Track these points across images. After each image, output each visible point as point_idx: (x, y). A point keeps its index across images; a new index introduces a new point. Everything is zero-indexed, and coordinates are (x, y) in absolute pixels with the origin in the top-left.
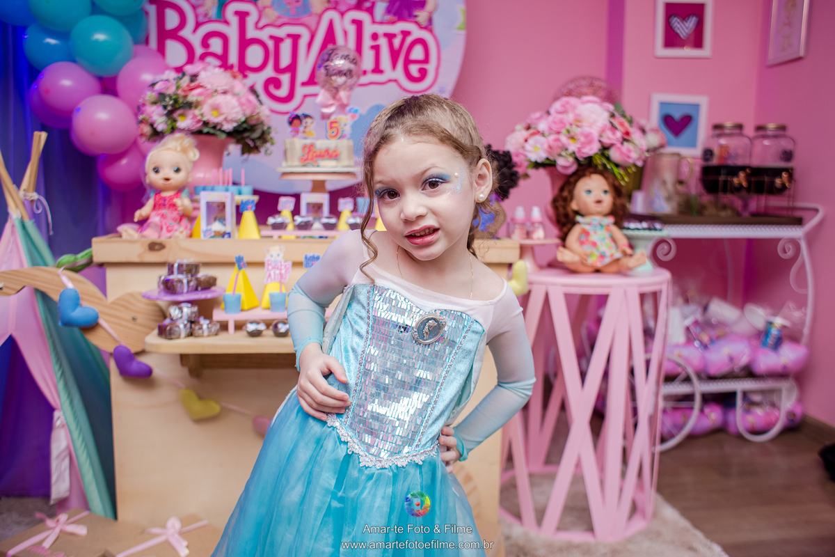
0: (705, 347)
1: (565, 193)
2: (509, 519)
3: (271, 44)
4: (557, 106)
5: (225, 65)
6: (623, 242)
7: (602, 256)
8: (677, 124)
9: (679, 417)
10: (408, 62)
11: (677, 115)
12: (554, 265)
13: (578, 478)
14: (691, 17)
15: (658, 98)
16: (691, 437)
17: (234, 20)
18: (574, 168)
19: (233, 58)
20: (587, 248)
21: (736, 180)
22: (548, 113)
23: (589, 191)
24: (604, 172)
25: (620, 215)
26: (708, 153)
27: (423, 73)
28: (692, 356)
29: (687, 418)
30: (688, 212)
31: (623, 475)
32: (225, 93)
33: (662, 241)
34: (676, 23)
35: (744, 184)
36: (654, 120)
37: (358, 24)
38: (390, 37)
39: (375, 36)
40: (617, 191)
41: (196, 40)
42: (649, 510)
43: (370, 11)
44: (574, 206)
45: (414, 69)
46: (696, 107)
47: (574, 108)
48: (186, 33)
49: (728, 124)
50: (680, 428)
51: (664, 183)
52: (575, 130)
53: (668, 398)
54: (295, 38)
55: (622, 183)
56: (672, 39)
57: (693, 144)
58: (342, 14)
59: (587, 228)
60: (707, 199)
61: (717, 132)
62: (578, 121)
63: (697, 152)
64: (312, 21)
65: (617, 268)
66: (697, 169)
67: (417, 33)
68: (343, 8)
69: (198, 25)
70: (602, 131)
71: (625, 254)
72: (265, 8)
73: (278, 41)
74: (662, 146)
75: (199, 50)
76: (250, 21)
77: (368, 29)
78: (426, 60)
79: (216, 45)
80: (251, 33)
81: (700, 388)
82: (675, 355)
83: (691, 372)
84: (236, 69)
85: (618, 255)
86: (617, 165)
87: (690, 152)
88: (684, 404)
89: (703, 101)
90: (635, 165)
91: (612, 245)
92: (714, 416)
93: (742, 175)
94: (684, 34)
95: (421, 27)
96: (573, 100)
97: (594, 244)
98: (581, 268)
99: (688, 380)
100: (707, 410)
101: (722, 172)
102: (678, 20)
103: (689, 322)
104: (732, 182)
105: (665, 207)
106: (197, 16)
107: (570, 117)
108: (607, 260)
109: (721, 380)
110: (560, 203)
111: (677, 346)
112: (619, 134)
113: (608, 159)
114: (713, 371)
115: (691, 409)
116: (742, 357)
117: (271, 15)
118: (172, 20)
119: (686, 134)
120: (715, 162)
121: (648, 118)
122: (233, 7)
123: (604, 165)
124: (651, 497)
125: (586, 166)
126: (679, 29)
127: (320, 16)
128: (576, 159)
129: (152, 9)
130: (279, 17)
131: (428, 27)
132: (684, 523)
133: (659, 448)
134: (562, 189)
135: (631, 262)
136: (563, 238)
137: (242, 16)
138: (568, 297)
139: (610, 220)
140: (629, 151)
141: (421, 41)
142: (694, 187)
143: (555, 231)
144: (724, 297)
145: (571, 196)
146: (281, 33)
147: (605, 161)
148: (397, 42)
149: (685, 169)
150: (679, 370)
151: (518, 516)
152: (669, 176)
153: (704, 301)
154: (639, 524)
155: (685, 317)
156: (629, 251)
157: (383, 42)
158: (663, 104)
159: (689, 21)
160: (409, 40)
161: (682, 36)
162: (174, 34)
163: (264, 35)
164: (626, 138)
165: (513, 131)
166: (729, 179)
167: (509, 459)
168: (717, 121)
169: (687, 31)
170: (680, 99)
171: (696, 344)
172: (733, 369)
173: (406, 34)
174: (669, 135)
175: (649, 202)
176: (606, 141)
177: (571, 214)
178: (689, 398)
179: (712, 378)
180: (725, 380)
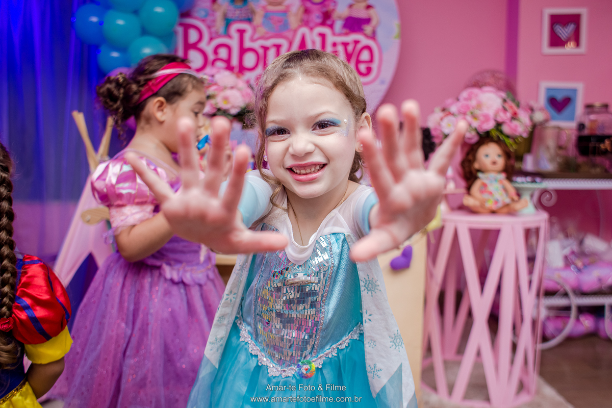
0: (579, 270)
1: (470, 157)
2: (428, 390)
3: (261, 51)
4: (465, 94)
5: (230, 68)
6: (512, 191)
7: (496, 202)
8: (559, 104)
9: (559, 323)
10: (358, 62)
11: (559, 97)
12: (462, 208)
13: (478, 364)
14: (570, 24)
15: (544, 85)
16: (570, 339)
17: (236, 36)
18: (475, 139)
19: (235, 62)
20: (486, 196)
21: (602, 146)
22: (458, 100)
23: (487, 156)
24: (499, 142)
25: (511, 172)
26: (581, 126)
27: (369, 70)
28: (569, 278)
29: (565, 324)
30: (567, 169)
31: (512, 362)
32: (232, 88)
33: (544, 191)
34: (559, 30)
35: (609, 149)
36: (542, 101)
37: (323, 36)
38: (345, 45)
39: (334, 45)
40: (507, 155)
41: (209, 50)
42: (533, 388)
43: (331, 26)
44: (476, 166)
45: (363, 67)
46: (575, 91)
47: (476, 95)
48: (203, 45)
49: (597, 104)
50: (560, 331)
51: (548, 148)
52: (477, 112)
53: (550, 308)
54: (278, 47)
55: (511, 150)
56: (556, 41)
57: (571, 118)
58: (311, 29)
59: (486, 181)
60: (581, 160)
61: (589, 110)
62: (479, 105)
63: (573, 125)
64: (290, 35)
65: (509, 210)
66: (574, 138)
67: (364, 41)
68: (311, 25)
69: (211, 39)
70: (496, 114)
71: (513, 200)
72: (258, 26)
73: (266, 49)
74: (546, 121)
75: (211, 57)
76: (247, 36)
77: (330, 39)
78: (371, 61)
79: (223, 53)
80: (248, 44)
81: (576, 301)
82: (556, 276)
83: (568, 289)
84: (237, 70)
85: (507, 200)
86: (508, 137)
87: (567, 125)
88: (564, 313)
89: (580, 86)
90: (521, 136)
91: (504, 193)
92: (587, 323)
93: (607, 142)
94: (565, 37)
95: (367, 36)
96: (476, 91)
97: (491, 193)
98: (480, 210)
99: (566, 295)
100: (582, 319)
101: (592, 139)
102: (561, 28)
103: (567, 251)
104: (599, 148)
105: (549, 166)
106: (210, 33)
107: (473, 103)
108: (500, 205)
109: (593, 296)
110: (466, 164)
111: (557, 269)
112: (509, 115)
113: (501, 132)
114: (586, 288)
115: (569, 317)
116: (609, 278)
117: (262, 31)
118: (193, 36)
119: (567, 111)
120: (586, 132)
121: (537, 99)
122: (235, 27)
123: (498, 137)
124: (534, 379)
125: (485, 138)
126: (561, 34)
127: (295, 31)
128: (478, 133)
129: (180, 30)
130: (267, 33)
131: (373, 37)
132: (559, 398)
133: (541, 346)
134: (468, 154)
135: (517, 206)
136: (468, 189)
137: (241, 32)
138: (473, 232)
139: (502, 176)
140: (516, 126)
141: (368, 47)
142: (572, 151)
143: (463, 183)
144: (597, 233)
145: (474, 159)
146: (268, 43)
147: (498, 133)
148: (350, 48)
149: (564, 137)
150: (559, 287)
151: (435, 388)
152: (551, 142)
153: (581, 237)
154: (524, 398)
155: (564, 248)
156: (516, 198)
157: (340, 49)
158: (549, 90)
159: (568, 27)
160: (359, 46)
161: (563, 39)
162: (195, 46)
163: (256, 45)
164: (514, 116)
165: (433, 112)
166: (597, 145)
167: (428, 349)
168: (589, 102)
169: (566, 35)
170: (561, 85)
171: (572, 267)
172: (601, 287)
173: (356, 42)
174: (552, 112)
175: (537, 162)
176: (500, 119)
177: (474, 172)
178: (567, 308)
179: (584, 294)
180: (596, 296)
